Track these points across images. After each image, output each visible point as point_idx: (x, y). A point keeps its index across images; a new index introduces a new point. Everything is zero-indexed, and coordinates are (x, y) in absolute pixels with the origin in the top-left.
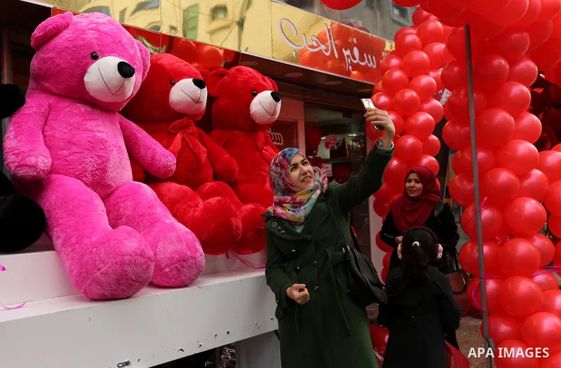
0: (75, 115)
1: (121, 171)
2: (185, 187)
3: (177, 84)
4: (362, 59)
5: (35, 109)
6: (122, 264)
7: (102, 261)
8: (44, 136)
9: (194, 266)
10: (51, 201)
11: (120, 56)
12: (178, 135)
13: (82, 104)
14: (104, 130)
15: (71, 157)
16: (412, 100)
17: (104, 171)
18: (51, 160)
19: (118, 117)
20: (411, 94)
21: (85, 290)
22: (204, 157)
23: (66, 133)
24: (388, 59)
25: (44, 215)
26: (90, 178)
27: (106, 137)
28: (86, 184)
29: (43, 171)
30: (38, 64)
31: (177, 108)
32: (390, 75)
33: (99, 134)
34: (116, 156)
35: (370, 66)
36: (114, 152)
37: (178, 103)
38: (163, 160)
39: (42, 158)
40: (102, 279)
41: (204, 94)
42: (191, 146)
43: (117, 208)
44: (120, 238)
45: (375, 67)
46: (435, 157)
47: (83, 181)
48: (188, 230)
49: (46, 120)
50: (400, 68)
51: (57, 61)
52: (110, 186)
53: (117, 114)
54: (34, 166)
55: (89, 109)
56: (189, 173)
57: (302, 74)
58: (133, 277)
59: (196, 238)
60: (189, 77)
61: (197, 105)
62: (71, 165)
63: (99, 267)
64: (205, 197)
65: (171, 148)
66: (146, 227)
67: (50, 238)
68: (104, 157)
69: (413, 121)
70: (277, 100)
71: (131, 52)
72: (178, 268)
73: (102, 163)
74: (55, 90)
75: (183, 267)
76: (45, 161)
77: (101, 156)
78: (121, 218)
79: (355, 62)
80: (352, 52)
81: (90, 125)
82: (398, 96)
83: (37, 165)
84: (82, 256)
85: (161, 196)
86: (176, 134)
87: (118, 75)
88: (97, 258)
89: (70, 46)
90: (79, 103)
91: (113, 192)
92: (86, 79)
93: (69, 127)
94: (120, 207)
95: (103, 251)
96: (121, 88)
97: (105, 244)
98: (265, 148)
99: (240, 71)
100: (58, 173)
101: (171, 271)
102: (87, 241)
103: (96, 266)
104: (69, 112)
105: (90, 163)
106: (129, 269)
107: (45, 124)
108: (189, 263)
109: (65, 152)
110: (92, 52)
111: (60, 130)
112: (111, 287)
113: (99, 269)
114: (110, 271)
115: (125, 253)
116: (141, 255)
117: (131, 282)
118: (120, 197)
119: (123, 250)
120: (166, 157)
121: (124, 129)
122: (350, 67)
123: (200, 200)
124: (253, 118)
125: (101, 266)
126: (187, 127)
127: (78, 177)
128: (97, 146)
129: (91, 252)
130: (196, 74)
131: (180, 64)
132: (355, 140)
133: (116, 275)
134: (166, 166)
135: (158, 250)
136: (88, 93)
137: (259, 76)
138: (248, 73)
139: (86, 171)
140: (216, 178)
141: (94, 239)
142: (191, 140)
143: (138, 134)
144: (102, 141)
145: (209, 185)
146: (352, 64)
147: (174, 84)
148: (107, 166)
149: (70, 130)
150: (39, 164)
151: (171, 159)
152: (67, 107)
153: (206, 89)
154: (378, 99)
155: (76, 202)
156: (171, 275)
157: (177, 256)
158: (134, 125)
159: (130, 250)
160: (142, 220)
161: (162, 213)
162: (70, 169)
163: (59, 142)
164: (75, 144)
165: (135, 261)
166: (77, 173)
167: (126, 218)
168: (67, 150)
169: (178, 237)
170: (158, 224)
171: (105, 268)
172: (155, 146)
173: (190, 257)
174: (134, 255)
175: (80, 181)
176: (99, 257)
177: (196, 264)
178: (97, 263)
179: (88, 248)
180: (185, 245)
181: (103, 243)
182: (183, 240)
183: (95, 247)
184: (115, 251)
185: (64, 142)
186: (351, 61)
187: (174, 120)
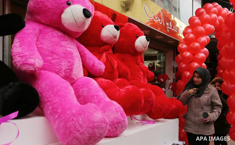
0: (56, 37)
3: (105, 27)
5: (32, 31)
7: (81, 126)
8: (38, 48)
10: (42, 86)
13: (58, 31)
14: (71, 47)
15: (53, 61)
16: (197, 47)
17: (71, 70)
18: (42, 62)
20: (197, 44)
22: (116, 66)
23: (51, 47)
25: (38, 95)
26: (64, 74)
27: (72, 51)
28: (62, 77)
29: (38, 68)
31: (105, 40)
32: (188, 36)
33: (69, 49)
34: (78, 63)
35: (175, 31)
37: (105, 37)
39: (38, 60)
40: (80, 137)
42: (110, 60)
44: (91, 111)
47: (60, 75)
49: (38, 37)
52: (73, 79)
53: (75, 40)
54: (33, 65)
55: (62, 34)
56: (109, 74)
57: (150, 31)
58: (98, 135)
60: (112, 24)
61: (115, 39)
62: (53, 65)
63: (79, 129)
65: (101, 60)
68: (72, 62)
69: (197, 56)
70: (148, 41)
72: (116, 127)
73: (71, 65)
74: (43, 21)
76: (40, 62)
77: (70, 62)
78: (80, 97)
79: (170, 28)
80: (169, 24)
81: (64, 43)
82: (192, 45)
83: (35, 64)
84: (66, 122)
86: (103, 53)
87: (83, 16)
88: (77, 124)
90: (57, 30)
91: (75, 82)
92: (63, 16)
95: (81, 119)
96: (84, 23)
97: (81, 115)
98: (141, 63)
100: (45, 70)
102: (69, 112)
103: (77, 129)
104: (51, 34)
105: (64, 65)
106: (97, 130)
107: (37, 41)
109: (50, 58)
110: (67, 1)
111: (47, 45)
113: (79, 131)
114: (86, 132)
115: (95, 121)
116: (104, 122)
117: (97, 138)
118: (79, 86)
119: (93, 119)
122: (168, 31)
124: (136, 49)
125: (80, 129)
126: (108, 50)
127: (57, 73)
128: (68, 55)
129: (73, 120)
131: (106, 17)
132: (159, 63)
133: (89, 134)
134: (100, 70)
136: (63, 25)
137: (139, 29)
138: (134, 27)
139: (62, 70)
140: (119, 77)
142: (110, 57)
143: (85, 51)
144: (71, 53)
145: (118, 80)
146: (169, 29)
147: (103, 27)
148: (73, 68)
149: (53, 45)
150: (36, 63)
151: (103, 66)
152: (50, 32)
153: (119, 31)
154: (182, 46)
155: (59, 88)
156: (112, 130)
157: (116, 121)
158: (83, 46)
159: (98, 119)
160: (93, 99)
161: (103, 95)
162: (53, 68)
163: (46, 52)
164: (55, 54)
165: (101, 126)
166: (57, 71)
167: (83, 97)
168: (51, 57)
169: (116, 109)
170: (102, 101)
171: (82, 130)
172: (94, 58)
173: (123, 121)
174: (100, 122)
175: (58, 75)
176: (78, 123)
177: (125, 125)
178: (77, 127)
179: (70, 117)
180: (120, 114)
181: (80, 114)
182: (119, 111)
183: (75, 117)
184: (89, 119)
185: (49, 52)
186: (169, 28)
187: (103, 46)
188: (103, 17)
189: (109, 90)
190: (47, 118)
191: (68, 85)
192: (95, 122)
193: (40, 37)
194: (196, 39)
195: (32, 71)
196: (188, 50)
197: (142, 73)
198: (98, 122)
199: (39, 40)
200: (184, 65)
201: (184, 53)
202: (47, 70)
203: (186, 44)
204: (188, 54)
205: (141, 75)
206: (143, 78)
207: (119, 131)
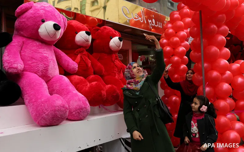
0: (34, 46)
1: (54, 70)
2: (82, 77)
4: (156, 24)
5: (17, 43)
6: (55, 111)
7: (46, 110)
8: (21, 55)
9: (86, 111)
10: (23, 83)
11: (54, 21)
12: (79, 55)
13: (37, 41)
14: (47, 53)
15: (33, 64)
16: (177, 41)
17: (47, 70)
18: (23, 65)
19: (53, 47)
20: (176, 39)
21: (38, 122)
22: (90, 65)
24: (167, 24)
26: (41, 73)
27: (48, 56)
29: (20, 70)
30: (18, 24)
31: (79, 44)
32: (168, 31)
33: (45, 55)
34: (52, 64)
35: (159, 27)
36: (51, 62)
38: (72, 66)
39: (20, 65)
40: (46, 117)
41: (90, 38)
42: (84, 60)
43: (52, 86)
44: (54, 100)
45: (161, 27)
46: (186, 65)
47: (37, 75)
48: (83, 96)
49: (22, 48)
50: (172, 28)
51: (27, 22)
52: (49, 77)
53: (53, 46)
54: (16, 68)
55: (40, 44)
57: (131, 30)
58: (59, 116)
59: (86, 99)
62: (32, 68)
65: (76, 61)
66: (65, 95)
67: (23, 99)
68: (47, 64)
69: (177, 50)
70: (121, 41)
71: (59, 19)
73: (46, 67)
74: (25, 35)
75: (81, 112)
76: (21, 66)
77: (45, 64)
78: (54, 91)
80: (152, 21)
81: (41, 50)
82: (171, 40)
83: (18, 67)
85: (71, 81)
86: (78, 54)
87: (53, 29)
89: (33, 16)
90: (36, 41)
91: (51, 79)
92: (40, 30)
93: (32, 51)
94: (54, 86)
95: (46, 105)
96: (55, 35)
99: (105, 28)
100: (27, 71)
101: (76, 114)
102: (39, 101)
103: (43, 112)
104: (32, 45)
105: (41, 67)
106: (58, 113)
107: (21, 50)
108: (83, 110)
109: (30, 62)
110: (42, 19)
111: (28, 52)
112: (50, 121)
113: (45, 113)
114: (49, 114)
116: (63, 107)
117: (59, 118)
118: (54, 82)
119: (55, 105)
120: (73, 65)
121: (56, 53)
122: (151, 27)
123: (88, 83)
124: (111, 48)
125: (46, 111)
126: (82, 52)
127: (36, 73)
128: (44, 59)
129: (41, 106)
130: (86, 29)
133: (52, 115)
135: (70, 104)
136: (40, 37)
137: (113, 30)
139: (39, 70)
140: (95, 73)
141: (43, 100)
143: (62, 55)
144: (46, 58)
145: (92, 76)
146: (152, 26)
147: (77, 33)
148: (48, 68)
149: (32, 53)
151: (76, 65)
152: (31, 43)
154: (163, 41)
155: (35, 84)
156: (75, 115)
157: (78, 107)
158: (60, 51)
159: (58, 105)
160: (63, 92)
161: (72, 89)
162: (32, 69)
163: (27, 58)
164: (34, 59)
165: (61, 109)
166: (35, 71)
167: (56, 91)
168: (31, 61)
169: (79, 99)
170: (70, 93)
171: (47, 112)
172: (69, 60)
173: (84, 108)
174: (60, 107)
175: (36, 75)
176: (45, 107)
178: (44, 110)
180: (82, 103)
181: (46, 102)
182: (81, 100)
183: (43, 103)
184: (52, 105)
185: (29, 58)
187: (78, 49)
188: (77, 25)
189: (79, 85)
190: (26, 105)
191: (42, 81)
192: (56, 107)
193: (23, 47)
194: (176, 33)
195: (16, 73)
196: (168, 44)
199: (23, 49)
201: (165, 48)
202: (28, 71)
203: (166, 39)
204: (168, 49)
205: (115, 71)
206: (117, 73)
207: (82, 115)
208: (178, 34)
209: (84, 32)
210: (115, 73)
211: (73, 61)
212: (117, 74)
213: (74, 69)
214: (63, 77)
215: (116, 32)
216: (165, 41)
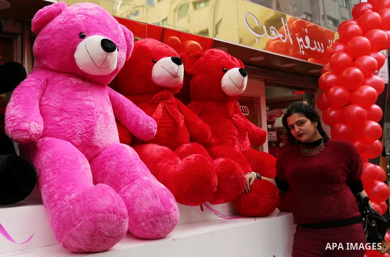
0: (68, 87)
2: (165, 148)
3: (158, 62)
4: (312, 45)
5: (34, 83)
6: (96, 221)
7: (77, 218)
8: (40, 105)
9: (168, 221)
11: (104, 35)
12: (160, 105)
13: (74, 78)
14: (93, 100)
15: (62, 122)
16: (356, 76)
17: (92, 134)
18: (42, 125)
19: (108, 90)
20: (356, 71)
22: (182, 122)
23: (60, 102)
24: (334, 46)
26: (80, 141)
27: (93, 105)
29: (35, 135)
31: (158, 82)
32: (337, 57)
33: (87, 103)
34: (103, 122)
35: (319, 50)
36: (100, 118)
37: (159, 78)
38: (145, 125)
40: (77, 235)
41: (180, 70)
42: (170, 112)
43: (103, 166)
44: (94, 196)
45: (323, 51)
46: (378, 123)
50: (345, 51)
51: (52, 41)
52: (97, 147)
53: (107, 87)
54: (27, 131)
55: (80, 82)
56: (169, 136)
57: (264, 58)
58: (107, 233)
59: (171, 194)
60: (169, 56)
61: (176, 79)
62: (62, 129)
63: (75, 223)
64: (183, 156)
65: (154, 115)
66: (126, 184)
68: (92, 122)
69: (358, 93)
70: (244, 75)
71: (115, 32)
72: (153, 222)
74: (51, 67)
75: (157, 221)
76: (37, 126)
77: (89, 121)
79: (307, 48)
80: (304, 40)
82: (344, 73)
83: (30, 129)
84: (61, 212)
86: (158, 104)
87: (102, 50)
88: (73, 214)
89: (62, 28)
90: (71, 77)
92: (76, 55)
93: (62, 97)
94: (105, 166)
95: (78, 208)
97: (80, 201)
98: (234, 115)
99: (213, 53)
101: (147, 225)
102: (67, 198)
103: (72, 223)
104: (62, 84)
105: (79, 127)
106: (102, 225)
107: (43, 95)
108: (163, 217)
109: (58, 119)
110: (80, 32)
113: (75, 226)
114: (84, 228)
115: (99, 211)
116: (114, 213)
117: (105, 238)
118: (106, 157)
119: (96, 208)
120: (148, 122)
121: (113, 100)
122: (303, 52)
123: (178, 159)
124: (224, 91)
126: (167, 98)
127: (68, 140)
128: (86, 112)
129: (68, 209)
131: (161, 46)
133: (90, 231)
134: (148, 130)
136: (78, 68)
137: (229, 56)
138: (220, 54)
139: (75, 134)
140: (191, 141)
141: (73, 196)
142: (170, 108)
143: (125, 104)
144: (90, 109)
145: (186, 145)
146: (304, 49)
147: (155, 62)
148: (94, 130)
149: (63, 100)
150: (31, 129)
152: (61, 80)
153: (182, 66)
155: (62, 161)
156: (147, 229)
157: (152, 212)
159: (103, 208)
160: (124, 177)
161: (141, 171)
162: (61, 132)
163: (53, 110)
164: (66, 111)
165: (108, 218)
166: (67, 136)
168: (59, 116)
169: (154, 193)
170: (137, 181)
171: (79, 225)
172: (139, 113)
173: (164, 213)
174: (107, 212)
175: (69, 143)
176: (75, 214)
177: (170, 219)
178: (73, 219)
179: (66, 205)
180: (160, 202)
182: (158, 196)
183: (72, 204)
184: (89, 208)
185: (56, 110)
186: (304, 47)
187: (157, 93)
188: (155, 46)
189: (161, 163)
192: (97, 213)
194: (354, 60)
195: (27, 140)
196: (337, 83)
197: (236, 132)
198: (104, 213)
199: (46, 94)
200: (333, 113)
201: (332, 90)
203: (333, 73)
204: (339, 91)
205: (234, 135)
206: (238, 140)
207: (160, 229)
208: (358, 62)
209: (169, 58)
210: (234, 141)
211: (146, 116)
212: (237, 142)
213: (149, 131)
214: (124, 148)
215: (234, 60)
216: (331, 77)
